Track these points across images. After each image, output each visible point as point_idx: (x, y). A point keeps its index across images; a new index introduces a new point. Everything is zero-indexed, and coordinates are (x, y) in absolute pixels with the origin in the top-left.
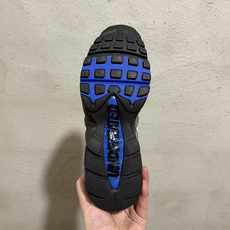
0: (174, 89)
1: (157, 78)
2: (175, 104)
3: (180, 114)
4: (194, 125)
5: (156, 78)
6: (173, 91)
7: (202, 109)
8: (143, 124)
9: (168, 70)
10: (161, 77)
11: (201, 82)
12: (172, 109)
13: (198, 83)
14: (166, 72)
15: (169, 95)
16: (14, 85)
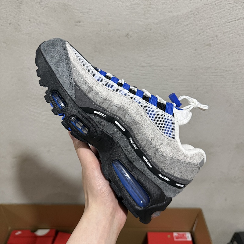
0: (209, 27)
1: (192, 14)
2: (209, 46)
3: (213, 58)
4: (227, 71)
5: (190, 13)
6: (208, 30)
7: (237, 53)
8: (171, 69)
9: (205, 5)
10: (197, 13)
11: (240, 20)
12: (205, 52)
13: (237, 21)
14: (202, 7)
15: (203, 35)
16: (30, 20)
